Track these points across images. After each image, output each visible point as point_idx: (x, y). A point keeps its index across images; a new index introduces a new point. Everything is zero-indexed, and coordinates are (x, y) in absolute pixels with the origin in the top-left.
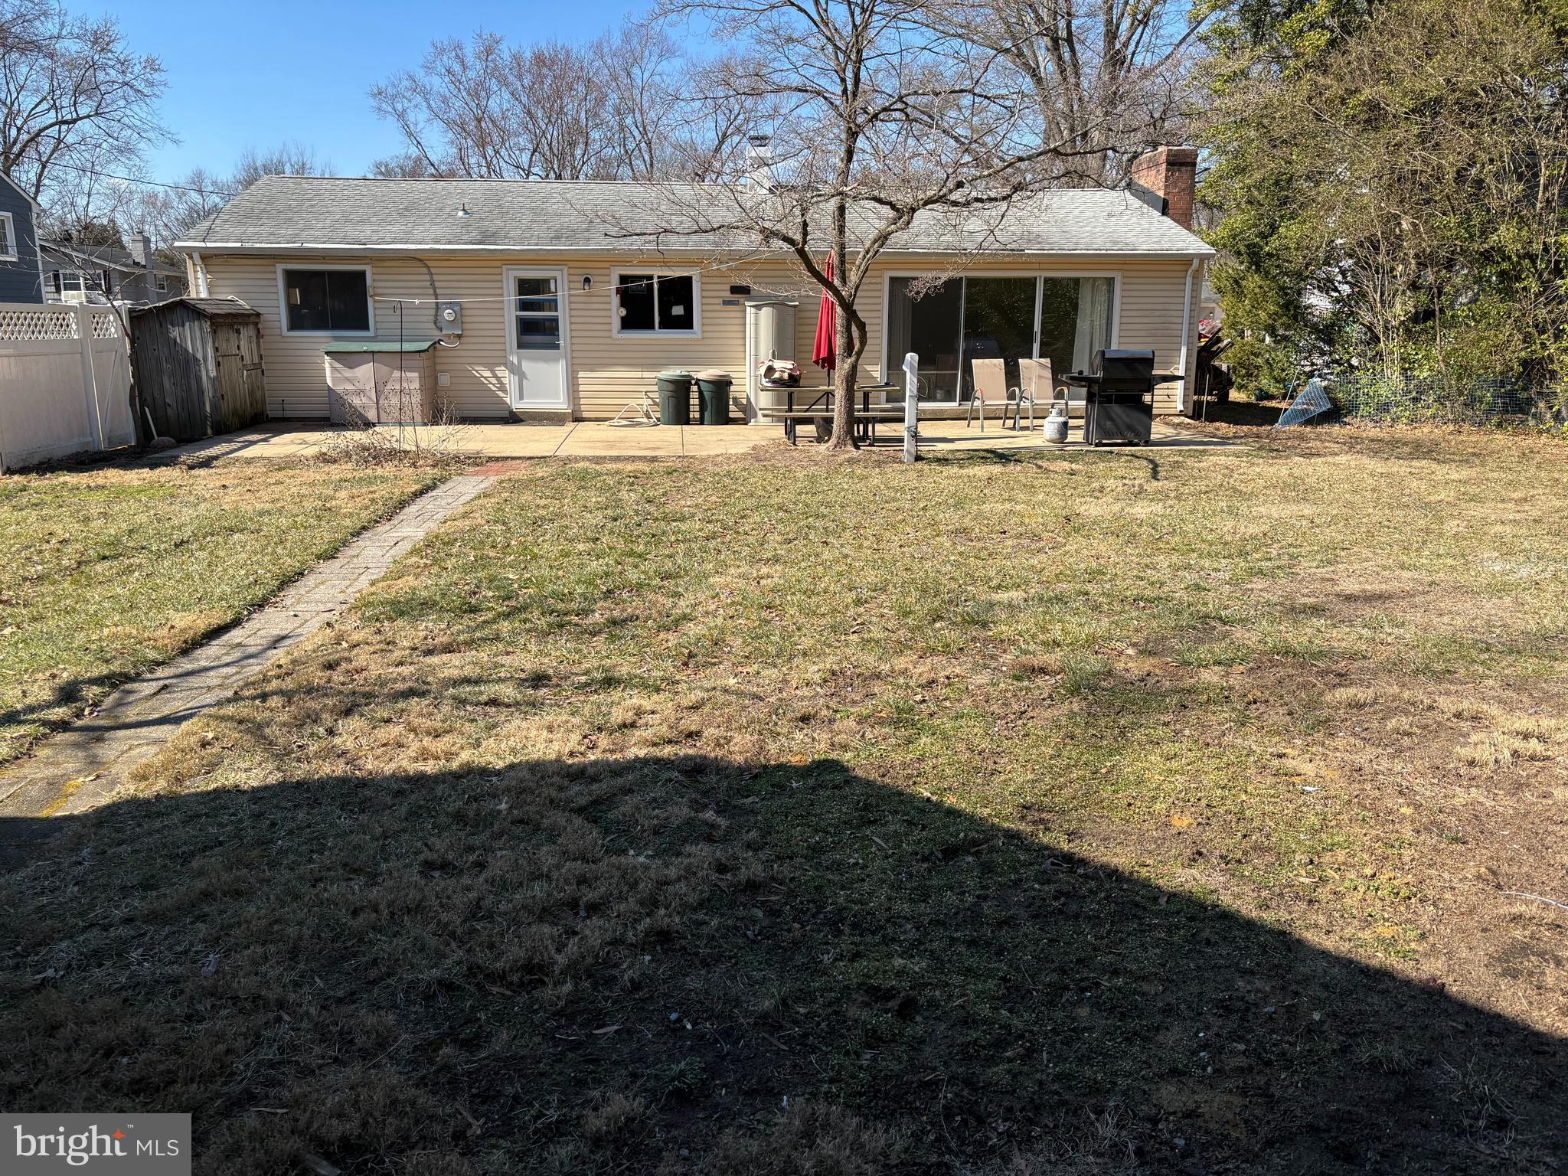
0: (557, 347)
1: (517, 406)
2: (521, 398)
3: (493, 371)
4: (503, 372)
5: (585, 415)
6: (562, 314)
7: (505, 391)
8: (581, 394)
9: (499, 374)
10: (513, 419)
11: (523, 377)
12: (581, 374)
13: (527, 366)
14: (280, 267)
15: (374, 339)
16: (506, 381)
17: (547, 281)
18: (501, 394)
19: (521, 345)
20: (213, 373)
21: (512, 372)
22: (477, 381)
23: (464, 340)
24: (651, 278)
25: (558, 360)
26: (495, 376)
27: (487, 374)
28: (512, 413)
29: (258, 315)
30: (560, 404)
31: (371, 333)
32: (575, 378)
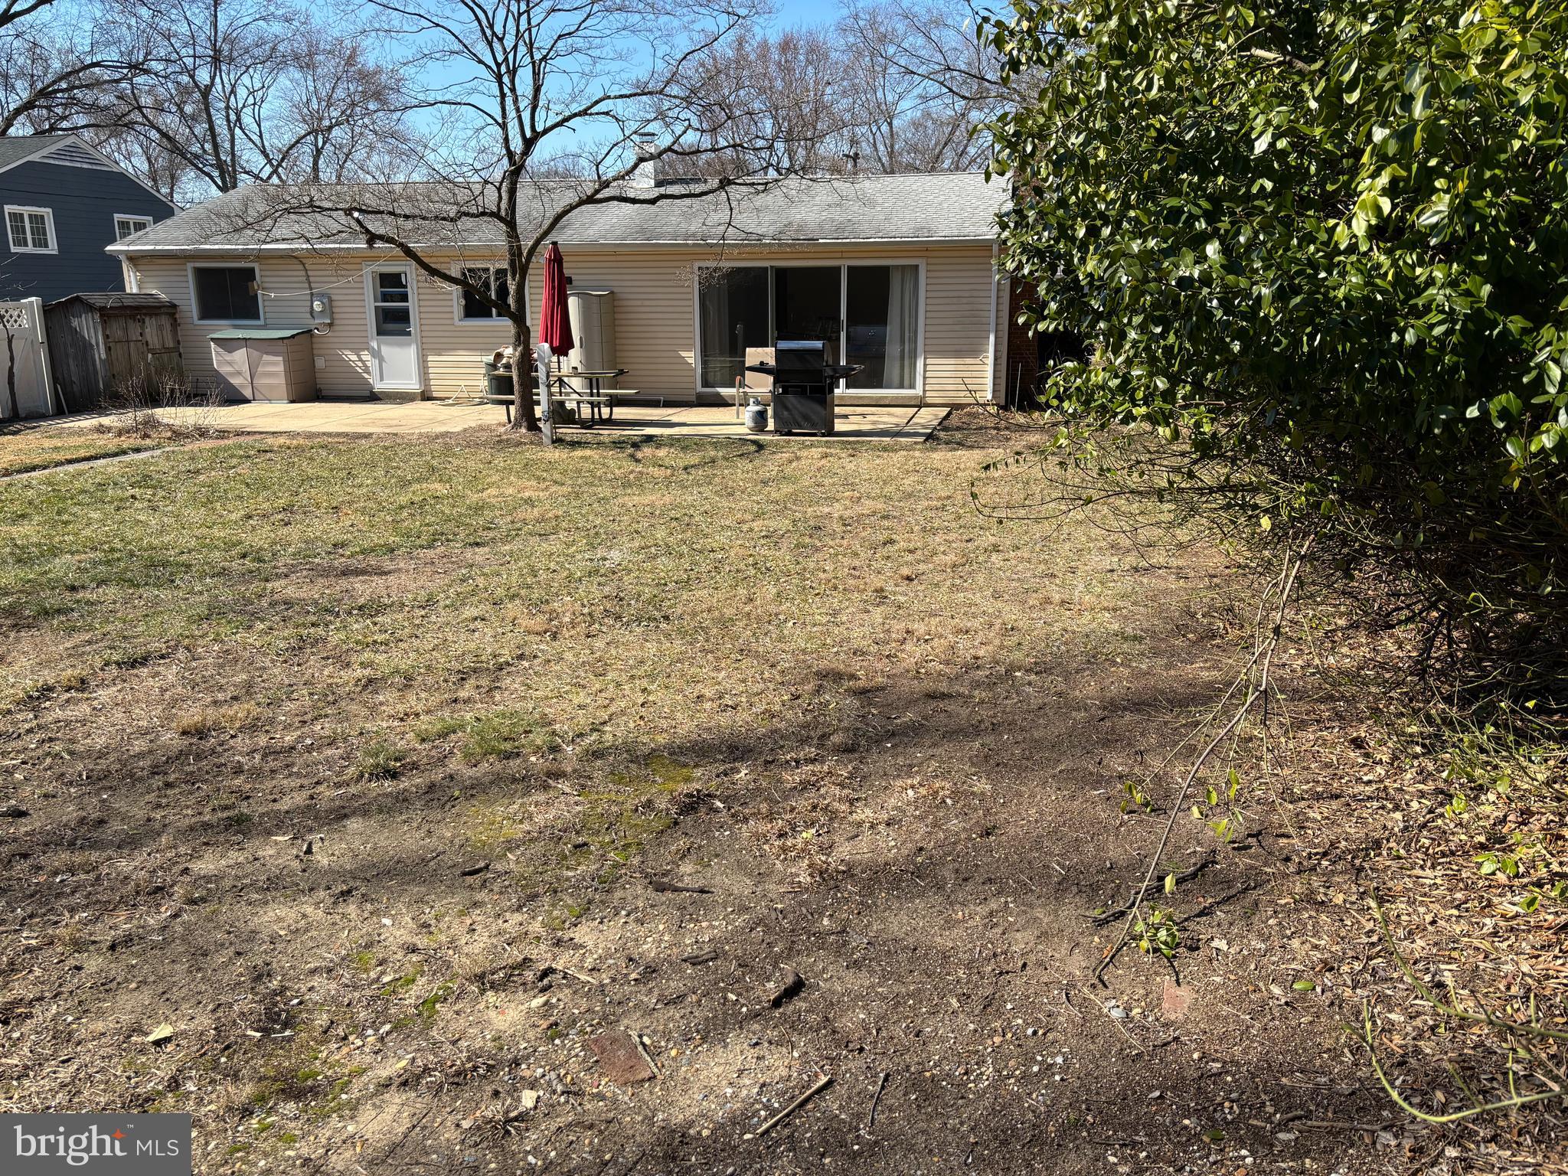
0: (409, 334)
1: (379, 386)
2: (382, 379)
3: (359, 356)
4: (366, 356)
5: (435, 395)
6: (412, 304)
7: (369, 373)
8: (431, 376)
9: (364, 358)
10: (373, 397)
11: (381, 360)
12: (430, 358)
13: (385, 350)
14: (190, 266)
15: (265, 327)
16: (369, 364)
17: (398, 276)
18: (366, 376)
19: (380, 332)
20: (103, 356)
21: (373, 356)
22: (346, 364)
23: (336, 328)
24: (487, 270)
25: (409, 345)
26: (361, 360)
27: (354, 358)
28: (372, 392)
29: (174, 306)
30: (413, 386)
31: (261, 322)
32: (425, 361)
